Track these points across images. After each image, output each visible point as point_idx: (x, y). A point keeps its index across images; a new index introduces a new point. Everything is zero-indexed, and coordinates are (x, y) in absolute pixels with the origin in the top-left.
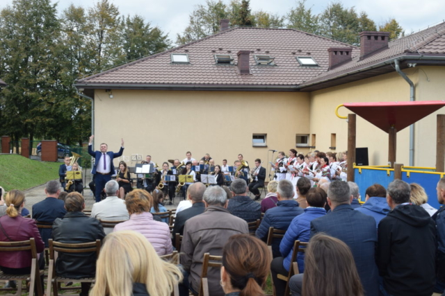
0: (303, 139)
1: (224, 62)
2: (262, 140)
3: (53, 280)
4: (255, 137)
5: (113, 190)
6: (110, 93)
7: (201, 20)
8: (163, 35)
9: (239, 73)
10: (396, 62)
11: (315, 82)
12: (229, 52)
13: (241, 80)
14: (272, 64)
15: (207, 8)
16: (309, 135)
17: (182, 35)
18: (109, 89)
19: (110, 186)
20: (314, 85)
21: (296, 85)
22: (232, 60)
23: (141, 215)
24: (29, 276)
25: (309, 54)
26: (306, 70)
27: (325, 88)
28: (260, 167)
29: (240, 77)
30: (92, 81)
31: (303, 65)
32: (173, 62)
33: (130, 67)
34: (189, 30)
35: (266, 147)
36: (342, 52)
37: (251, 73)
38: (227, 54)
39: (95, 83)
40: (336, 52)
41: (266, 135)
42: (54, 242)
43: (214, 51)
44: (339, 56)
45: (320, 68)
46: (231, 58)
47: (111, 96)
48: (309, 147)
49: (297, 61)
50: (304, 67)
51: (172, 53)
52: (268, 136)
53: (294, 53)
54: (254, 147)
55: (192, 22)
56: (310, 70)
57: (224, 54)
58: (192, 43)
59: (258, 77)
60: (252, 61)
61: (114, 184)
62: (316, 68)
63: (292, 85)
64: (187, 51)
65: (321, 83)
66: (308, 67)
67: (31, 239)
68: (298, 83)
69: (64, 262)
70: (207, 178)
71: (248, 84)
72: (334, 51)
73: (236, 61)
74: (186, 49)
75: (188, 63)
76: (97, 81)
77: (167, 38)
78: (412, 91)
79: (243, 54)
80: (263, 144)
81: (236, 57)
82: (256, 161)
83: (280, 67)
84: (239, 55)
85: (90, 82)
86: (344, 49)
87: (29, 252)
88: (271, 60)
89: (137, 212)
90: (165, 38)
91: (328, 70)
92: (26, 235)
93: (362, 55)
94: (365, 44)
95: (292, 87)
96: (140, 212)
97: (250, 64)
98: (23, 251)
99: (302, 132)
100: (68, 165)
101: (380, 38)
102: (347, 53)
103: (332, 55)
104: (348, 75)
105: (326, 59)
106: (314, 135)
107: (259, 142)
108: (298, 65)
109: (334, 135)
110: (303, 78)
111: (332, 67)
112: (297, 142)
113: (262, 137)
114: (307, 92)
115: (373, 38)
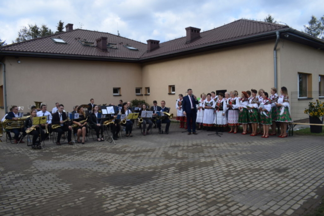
0: (138, 90)
4: (114, 90)
6: (18, 59)
7: (25, 34)
8: (2, 42)
9: (102, 51)
10: (277, 33)
12: (85, 40)
15: (28, 28)
16: (141, 88)
21: (138, 59)
22: (93, 44)
25: (128, 44)
29: (103, 53)
31: (131, 50)
32: (56, 42)
35: (120, 95)
36: (155, 43)
37: (108, 51)
40: (152, 42)
41: (119, 88)
43: (76, 39)
44: (154, 45)
45: (139, 51)
47: (19, 62)
48: (142, 95)
49: (126, 47)
52: (121, 89)
53: (120, 44)
54: (114, 96)
55: (20, 36)
56: (136, 52)
63: (136, 58)
64: (59, 37)
66: (134, 51)
75: (66, 43)
76: (10, 50)
78: (275, 53)
79: (103, 39)
80: (118, 94)
81: (95, 41)
83: (120, 50)
90: (3, 43)
93: (190, 41)
94: (191, 34)
95: (136, 60)
99: (138, 86)
102: (157, 43)
103: (151, 44)
108: (128, 49)
111: (151, 50)
112: (136, 93)
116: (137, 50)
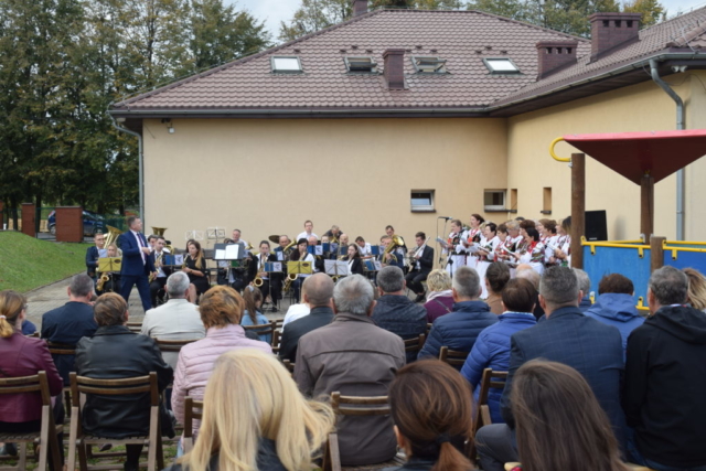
0: (495, 197)
1: (360, 69)
2: (427, 200)
3: (79, 441)
4: (416, 195)
5: (179, 289)
6: (169, 124)
9: (386, 87)
10: (652, 64)
11: (514, 102)
12: (370, 52)
13: (390, 99)
14: (441, 71)
16: (506, 190)
17: (289, 25)
18: (167, 119)
19: (176, 281)
20: (513, 105)
21: (483, 106)
22: (374, 66)
23: (224, 330)
24: (39, 435)
25: (505, 52)
26: (499, 81)
27: (532, 110)
28: (423, 246)
29: (388, 94)
30: (138, 104)
31: (495, 72)
32: (275, 71)
33: (202, 80)
34: (300, 15)
35: (434, 212)
36: (560, 49)
37: (406, 87)
38: (366, 56)
39: (143, 107)
40: (550, 49)
41: (433, 191)
42: (79, 377)
43: (343, 51)
44: (556, 56)
45: (523, 77)
46: (373, 62)
47: (172, 131)
48: (506, 212)
49: (485, 65)
50: (497, 76)
51: (273, 55)
52: (436, 193)
53: (479, 52)
54: (414, 212)
55: (306, 3)
56: (506, 81)
57: (361, 56)
58: (307, 38)
59: (419, 94)
60: (409, 66)
61: (182, 279)
62: (517, 76)
63: (476, 106)
64: (297, 51)
65: (525, 102)
66: (503, 76)
67: (40, 372)
68: (486, 103)
69: (96, 411)
70: (336, 266)
71: (403, 106)
72: (547, 48)
73: (381, 66)
74: (296, 48)
75: (301, 72)
76: (147, 105)
77: (264, 30)
78: (680, 113)
79: (394, 56)
80: (429, 208)
81: (381, 59)
82: (417, 236)
83: (456, 76)
84: (386, 56)
85: (135, 107)
86: (564, 43)
87: (38, 394)
88: (439, 65)
89: (218, 324)
91: (537, 80)
92: (32, 366)
93: (595, 54)
94: (600, 35)
95: (476, 110)
96: (223, 325)
97: (405, 72)
98: (25, 393)
99: (495, 186)
100: (102, 247)
101: (624, 24)
102: (570, 50)
103: (544, 53)
104: (572, 87)
105: (533, 61)
106: (515, 191)
107: (422, 204)
108: (487, 72)
109: (548, 190)
110: (495, 94)
111: (544, 75)
112: (486, 204)
113: (427, 195)
114: (502, 119)
115: (612, 24)
116: (517, 72)
